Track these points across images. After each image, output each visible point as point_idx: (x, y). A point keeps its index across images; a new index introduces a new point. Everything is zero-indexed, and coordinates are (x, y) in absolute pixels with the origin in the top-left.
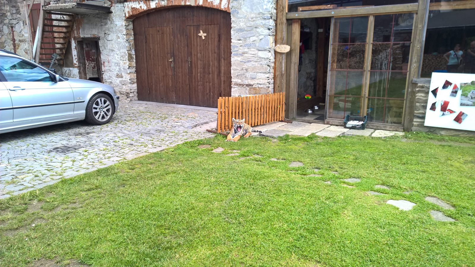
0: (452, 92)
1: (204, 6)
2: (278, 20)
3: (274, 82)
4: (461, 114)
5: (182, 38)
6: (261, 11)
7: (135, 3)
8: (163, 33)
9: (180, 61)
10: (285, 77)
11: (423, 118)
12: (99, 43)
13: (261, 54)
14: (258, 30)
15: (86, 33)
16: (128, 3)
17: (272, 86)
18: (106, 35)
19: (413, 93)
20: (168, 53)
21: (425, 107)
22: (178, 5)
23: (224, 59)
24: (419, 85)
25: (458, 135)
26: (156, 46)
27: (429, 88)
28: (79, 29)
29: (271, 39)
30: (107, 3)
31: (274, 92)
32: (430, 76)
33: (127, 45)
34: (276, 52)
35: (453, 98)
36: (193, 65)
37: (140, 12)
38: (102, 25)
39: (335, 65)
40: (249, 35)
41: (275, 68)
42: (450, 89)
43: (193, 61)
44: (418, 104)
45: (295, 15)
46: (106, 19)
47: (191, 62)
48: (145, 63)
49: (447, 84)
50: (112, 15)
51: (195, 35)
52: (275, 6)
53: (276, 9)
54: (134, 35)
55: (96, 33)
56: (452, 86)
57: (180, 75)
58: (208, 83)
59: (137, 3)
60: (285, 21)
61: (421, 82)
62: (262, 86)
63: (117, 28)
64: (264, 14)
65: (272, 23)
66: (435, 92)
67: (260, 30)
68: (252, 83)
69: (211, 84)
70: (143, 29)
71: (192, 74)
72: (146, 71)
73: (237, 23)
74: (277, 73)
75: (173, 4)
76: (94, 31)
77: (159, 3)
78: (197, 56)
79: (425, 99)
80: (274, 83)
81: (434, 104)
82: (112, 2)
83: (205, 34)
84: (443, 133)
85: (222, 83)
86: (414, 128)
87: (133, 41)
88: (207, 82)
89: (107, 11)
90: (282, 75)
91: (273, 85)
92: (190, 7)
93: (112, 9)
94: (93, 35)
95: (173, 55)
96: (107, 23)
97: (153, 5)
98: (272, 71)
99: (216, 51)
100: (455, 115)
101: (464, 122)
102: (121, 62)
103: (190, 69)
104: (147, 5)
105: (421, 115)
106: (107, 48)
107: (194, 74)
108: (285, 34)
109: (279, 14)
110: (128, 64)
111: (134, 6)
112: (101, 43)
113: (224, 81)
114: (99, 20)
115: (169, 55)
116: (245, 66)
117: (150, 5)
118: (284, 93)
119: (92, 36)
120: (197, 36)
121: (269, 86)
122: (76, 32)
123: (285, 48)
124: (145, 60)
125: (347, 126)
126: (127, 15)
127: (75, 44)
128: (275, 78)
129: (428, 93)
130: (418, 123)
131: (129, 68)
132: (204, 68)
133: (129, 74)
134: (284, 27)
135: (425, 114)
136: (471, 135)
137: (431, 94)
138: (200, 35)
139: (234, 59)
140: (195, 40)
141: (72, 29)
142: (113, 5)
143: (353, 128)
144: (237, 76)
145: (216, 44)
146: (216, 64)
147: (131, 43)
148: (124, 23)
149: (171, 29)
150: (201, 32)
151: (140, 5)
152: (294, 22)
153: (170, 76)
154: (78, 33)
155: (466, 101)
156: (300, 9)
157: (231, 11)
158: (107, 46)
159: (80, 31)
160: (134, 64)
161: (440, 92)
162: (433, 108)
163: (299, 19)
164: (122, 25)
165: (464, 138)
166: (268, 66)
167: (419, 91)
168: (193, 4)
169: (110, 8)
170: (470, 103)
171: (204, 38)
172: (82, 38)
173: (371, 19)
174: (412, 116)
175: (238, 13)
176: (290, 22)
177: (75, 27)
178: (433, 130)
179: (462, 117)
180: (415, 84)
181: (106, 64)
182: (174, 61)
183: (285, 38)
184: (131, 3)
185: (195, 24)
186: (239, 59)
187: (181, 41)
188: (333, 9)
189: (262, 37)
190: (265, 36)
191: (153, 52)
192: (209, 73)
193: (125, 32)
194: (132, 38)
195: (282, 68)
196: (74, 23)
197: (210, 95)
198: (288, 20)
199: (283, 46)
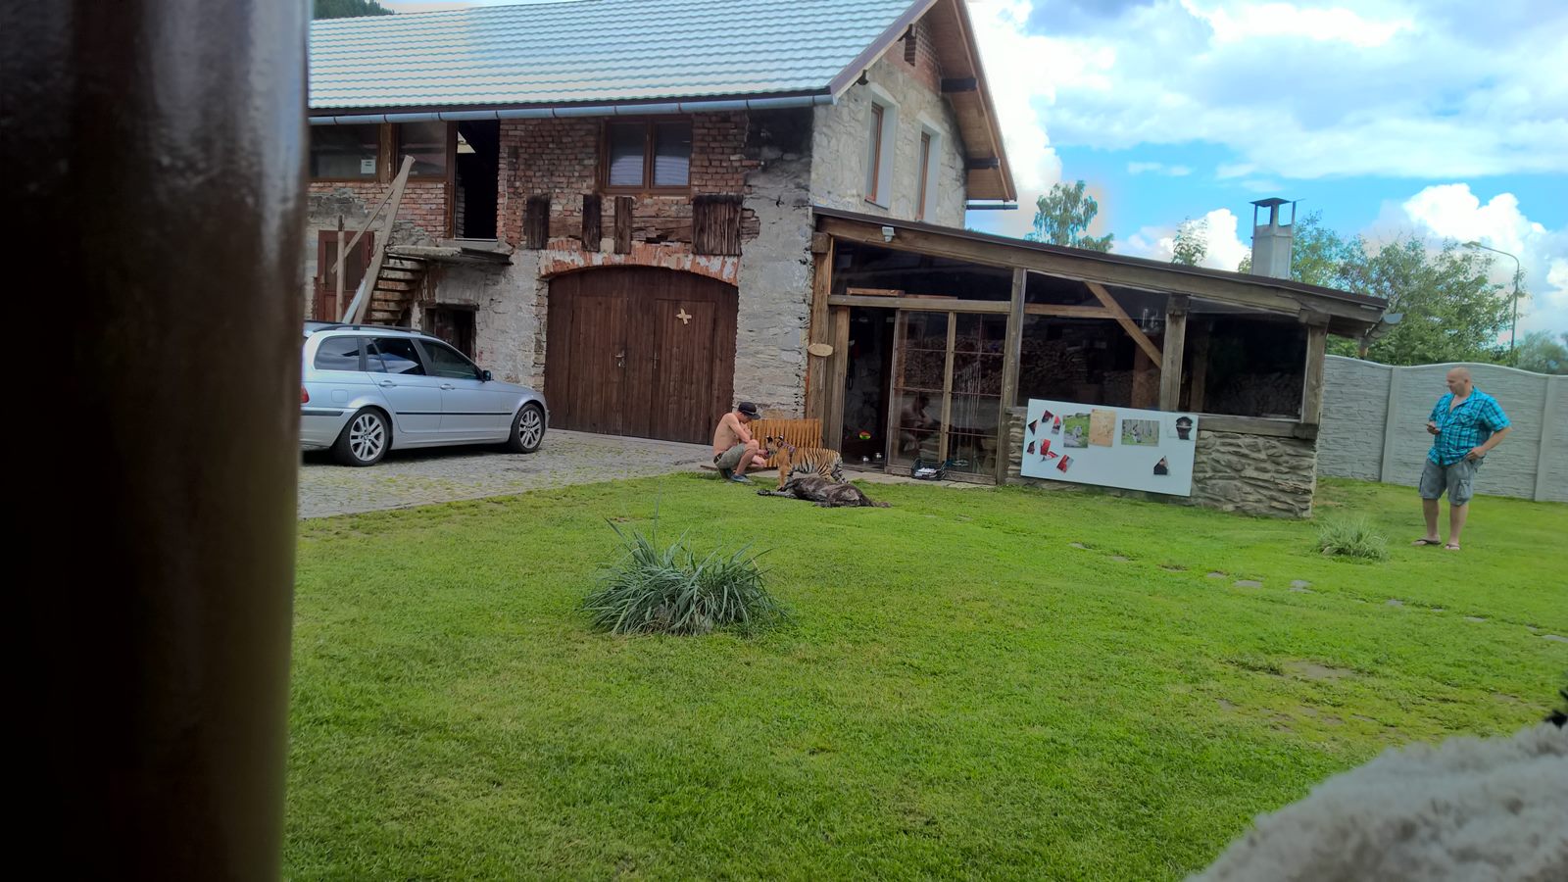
0: (1054, 427)
1: (692, 271)
2: (816, 306)
3: (806, 402)
4: (1066, 459)
5: (645, 318)
6: (789, 289)
7: (561, 252)
8: (608, 308)
9: (637, 357)
10: (823, 394)
11: (1019, 464)
12: (477, 315)
13: (785, 356)
14: (782, 318)
15: (449, 295)
16: (548, 251)
17: (801, 409)
18: (493, 302)
19: (1008, 428)
20: (614, 344)
21: (1021, 448)
22: (645, 264)
23: (721, 360)
24: (1014, 415)
25: (1063, 489)
26: (593, 328)
27: (1026, 421)
28: (435, 287)
29: (804, 334)
30: (503, 247)
31: (805, 417)
32: (1027, 405)
33: (536, 323)
34: (809, 353)
35: (1055, 436)
36: (663, 368)
37: (571, 267)
38: (486, 285)
39: (902, 380)
40: (767, 325)
41: (807, 380)
42: (1051, 423)
43: (663, 360)
44: (1012, 444)
45: (839, 300)
46: (499, 274)
47: (659, 362)
48: (567, 359)
49: (1047, 416)
50: (511, 268)
51: (670, 315)
52: (810, 284)
53: (813, 288)
54: (548, 306)
55: (472, 298)
56: (1054, 418)
57: (636, 382)
58: (688, 400)
59: (566, 252)
60: (826, 308)
61: (1017, 412)
62: (785, 407)
63: (519, 292)
64: (793, 295)
65: (805, 309)
66: (1032, 426)
67: (786, 318)
68: (769, 403)
69: (693, 401)
70: (570, 297)
71: (659, 381)
72: (566, 373)
73: (746, 303)
74: (811, 389)
75: (637, 263)
76: (468, 294)
77: (609, 258)
78: (671, 351)
79: (1020, 436)
80: (806, 404)
81: (1032, 444)
82: (514, 246)
83: (690, 317)
84: (1045, 485)
85: (715, 400)
86: (1008, 480)
87: (546, 317)
88: (686, 398)
89: (504, 262)
90: (819, 392)
91: (803, 407)
92: (667, 270)
93: (512, 259)
94: (465, 300)
95: (625, 347)
96: (498, 282)
97: (597, 260)
98: (803, 383)
99: (708, 345)
100: (1057, 461)
101: (1069, 470)
102: (520, 353)
103: (656, 374)
104: (585, 260)
105: (1017, 461)
106: (491, 325)
107: (662, 383)
108: (825, 327)
109: (816, 297)
110: (533, 358)
111: (558, 258)
112: (479, 317)
113: (718, 397)
114: (483, 274)
115: (617, 346)
116: (759, 373)
117: (591, 259)
118: (822, 421)
119: (462, 303)
120: (675, 318)
121: (798, 407)
122: (425, 292)
123: (825, 349)
124: (567, 352)
125: (917, 474)
126: (543, 273)
127: (421, 313)
128: (806, 395)
129: (1024, 428)
130: (1013, 472)
131: (533, 366)
132: (682, 373)
133: (533, 376)
134: (825, 317)
135: (1021, 458)
136: (1079, 489)
137: (1028, 429)
138: (679, 316)
139: (739, 362)
140: (670, 325)
141: (419, 286)
142: (516, 251)
143: (925, 477)
144: (744, 389)
145: (708, 333)
146: (706, 367)
147: (543, 321)
148: (535, 285)
149: (625, 302)
150: (683, 311)
151: (572, 258)
152: (840, 310)
153: (616, 385)
154: (431, 294)
155: (1071, 442)
156: (850, 291)
157: (738, 285)
158: (493, 323)
159: (437, 291)
160: (543, 359)
161: (1039, 427)
162: (1031, 450)
163: (848, 306)
164: (531, 289)
165: (1070, 492)
166: (797, 375)
167: (1013, 425)
168: (673, 266)
169: (509, 256)
170: (1076, 444)
171: (686, 322)
172: (439, 304)
173: (952, 320)
174: (1007, 462)
175: (750, 289)
176: (834, 309)
177: (426, 283)
178: (1032, 483)
179: (1067, 463)
180: (1009, 415)
181: (485, 355)
182: (626, 357)
183: (826, 334)
184: (553, 252)
185: (672, 297)
186: (749, 361)
187: (643, 325)
188: (899, 296)
189: (790, 329)
190: (793, 328)
191: (585, 338)
192: (692, 383)
193: (534, 301)
194: (545, 311)
195: (819, 381)
196: (424, 277)
197: (690, 421)
198: (830, 306)
199: (821, 345)
